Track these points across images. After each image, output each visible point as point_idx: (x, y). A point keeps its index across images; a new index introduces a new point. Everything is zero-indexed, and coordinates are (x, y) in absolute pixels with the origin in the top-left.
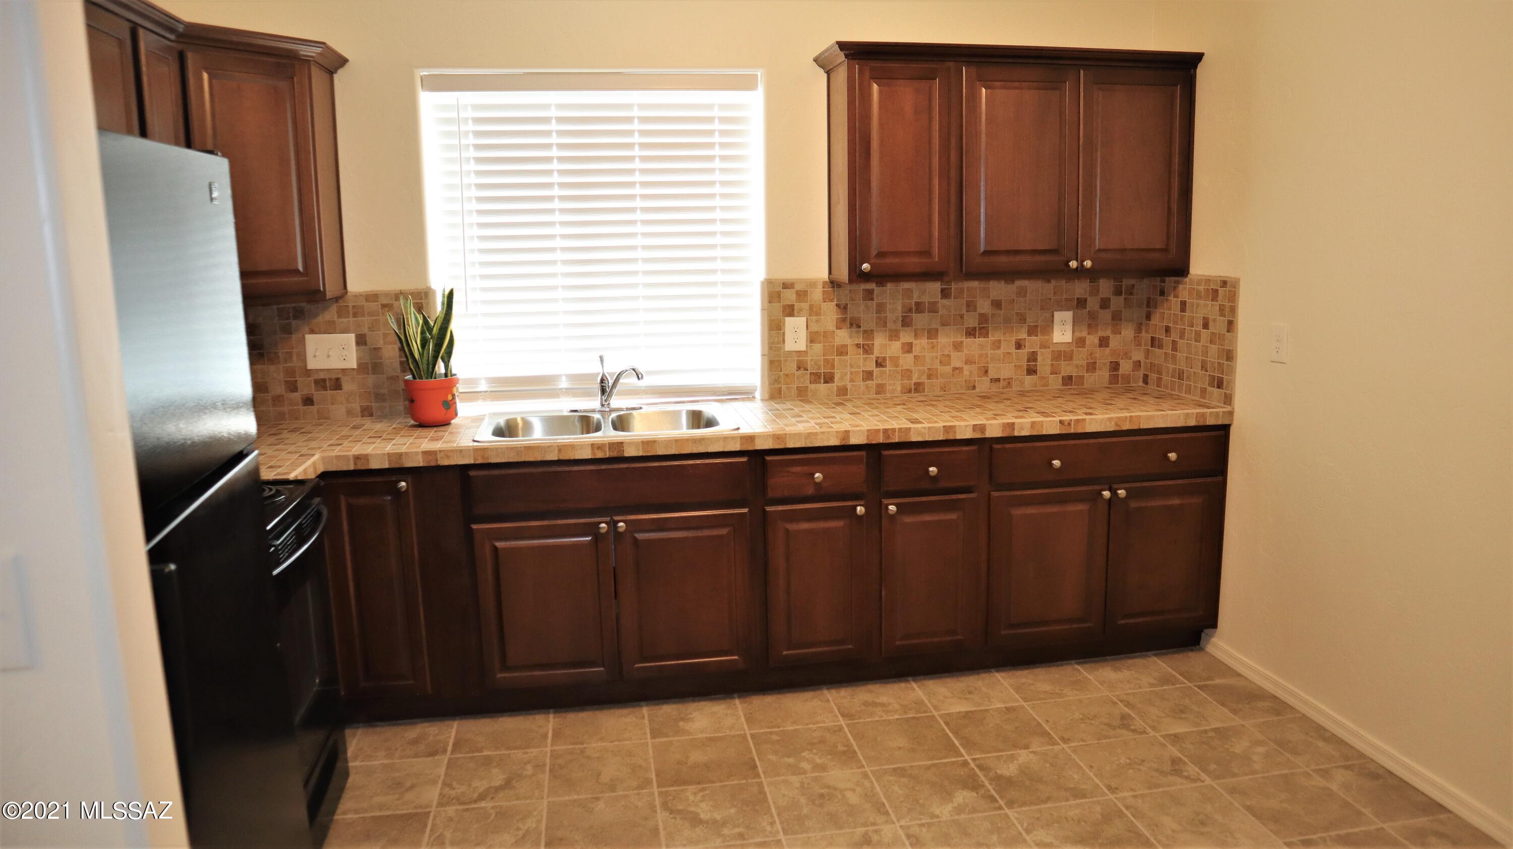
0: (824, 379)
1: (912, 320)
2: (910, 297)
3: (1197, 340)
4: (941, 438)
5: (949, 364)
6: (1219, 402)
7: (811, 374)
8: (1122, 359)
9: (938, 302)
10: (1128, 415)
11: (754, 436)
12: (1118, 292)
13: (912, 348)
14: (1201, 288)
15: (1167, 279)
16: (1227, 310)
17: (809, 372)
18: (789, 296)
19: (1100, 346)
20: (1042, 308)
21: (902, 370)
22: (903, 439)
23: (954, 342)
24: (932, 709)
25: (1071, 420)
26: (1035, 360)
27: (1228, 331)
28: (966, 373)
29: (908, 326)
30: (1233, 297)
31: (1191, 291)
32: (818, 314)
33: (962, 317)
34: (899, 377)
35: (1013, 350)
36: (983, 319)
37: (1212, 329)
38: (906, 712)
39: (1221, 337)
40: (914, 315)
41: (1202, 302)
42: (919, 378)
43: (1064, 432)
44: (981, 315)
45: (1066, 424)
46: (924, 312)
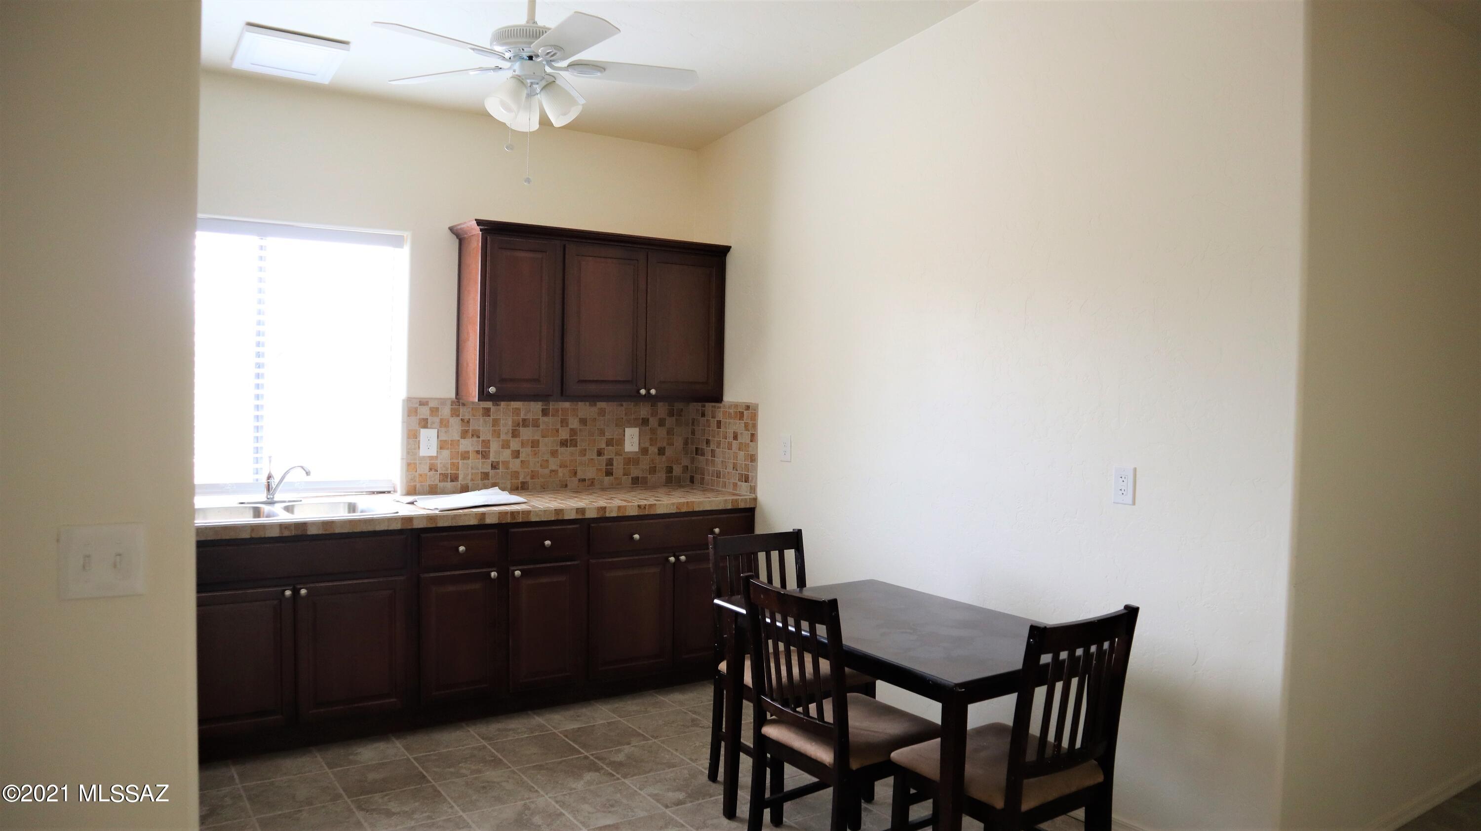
0: (450, 478)
1: (520, 432)
2: (518, 414)
3: (730, 448)
4: (553, 519)
5: (548, 467)
6: (746, 492)
7: (440, 474)
8: (675, 464)
9: (539, 419)
10: (686, 501)
11: (412, 517)
12: (671, 414)
13: (519, 454)
14: (732, 411)
15: (707, 404)
16: (750, 425)
17: (438, 472)
18: (424, 412)
19: (659, 454)
20: (616, 425)
21: (511, 472)
22: (526, 520)
23: (551, 450)
24: (552, 729)
25: (646, 505)
26: (612, 465)
27: (751, 441)
28: (560, 474)
29: (516, 437)
30: (754, 417)
31: (725, 413)
32: (447, 426)
33: (557, 431)
34: (509, 477)
35: (595, 457)
36: (573, 432)
37: (740, 440)
38: (532, 733)
39: (747, 445)
40: (521, 429)
41: (732, 421)
42: (524, 478)
43: (641, 514)
44: (572, 430)
45: (642, 508)
46: (528, 427)
